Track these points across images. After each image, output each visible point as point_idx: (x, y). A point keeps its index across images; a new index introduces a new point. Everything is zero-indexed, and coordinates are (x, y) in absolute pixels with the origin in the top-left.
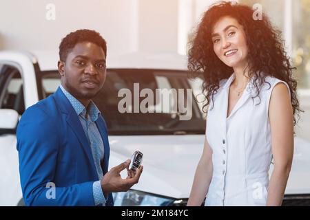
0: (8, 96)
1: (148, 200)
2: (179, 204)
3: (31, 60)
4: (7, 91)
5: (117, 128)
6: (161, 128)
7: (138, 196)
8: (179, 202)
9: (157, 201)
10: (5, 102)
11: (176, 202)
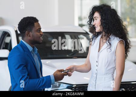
0: (5, 44)
1: (62, 86)
2: (75, 87)
3: (14, 29)
4: (5, 42)
5: (50, 56)
6: (68, 56)
7: (58, 84)
8: (75, 86)
9: (66, 86)
10: (4, 46)
11: (74, 86)
